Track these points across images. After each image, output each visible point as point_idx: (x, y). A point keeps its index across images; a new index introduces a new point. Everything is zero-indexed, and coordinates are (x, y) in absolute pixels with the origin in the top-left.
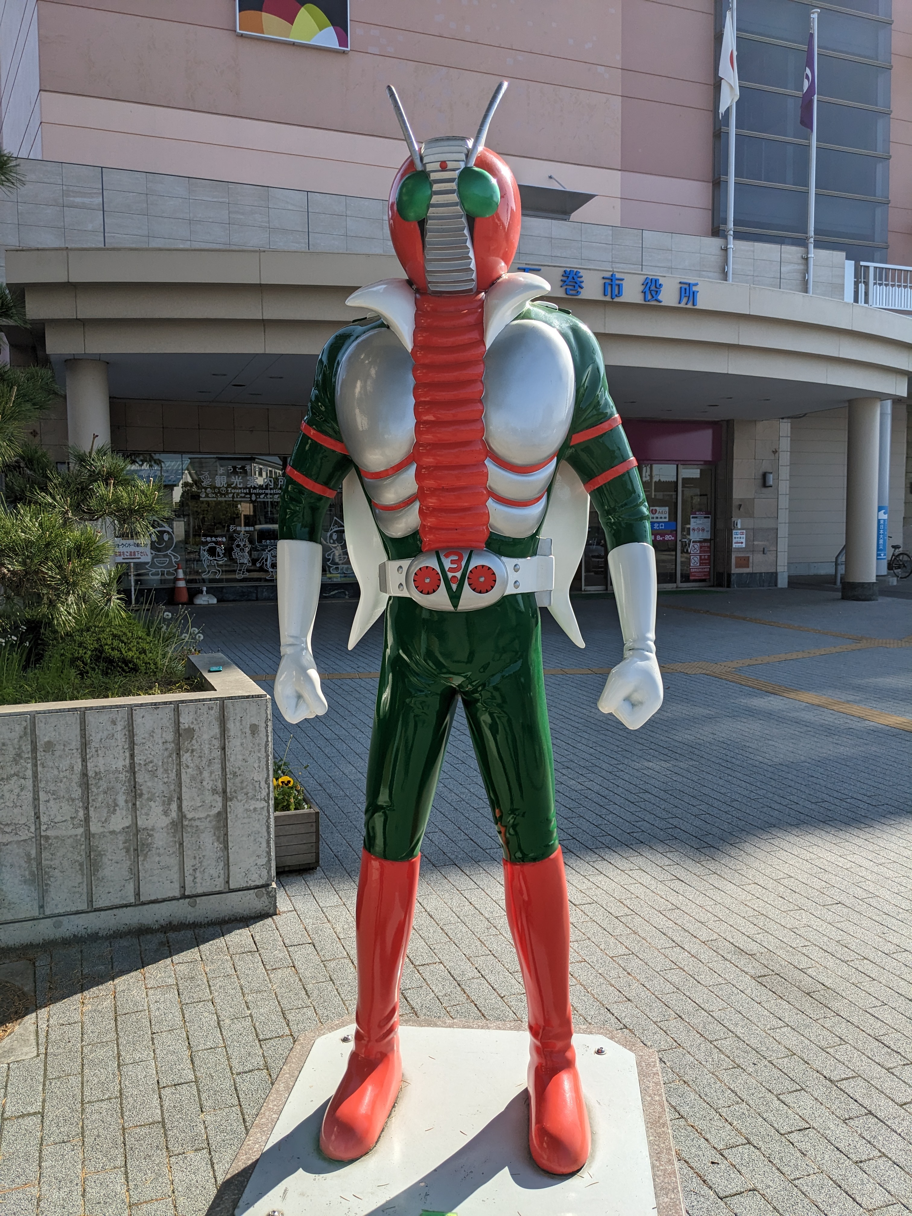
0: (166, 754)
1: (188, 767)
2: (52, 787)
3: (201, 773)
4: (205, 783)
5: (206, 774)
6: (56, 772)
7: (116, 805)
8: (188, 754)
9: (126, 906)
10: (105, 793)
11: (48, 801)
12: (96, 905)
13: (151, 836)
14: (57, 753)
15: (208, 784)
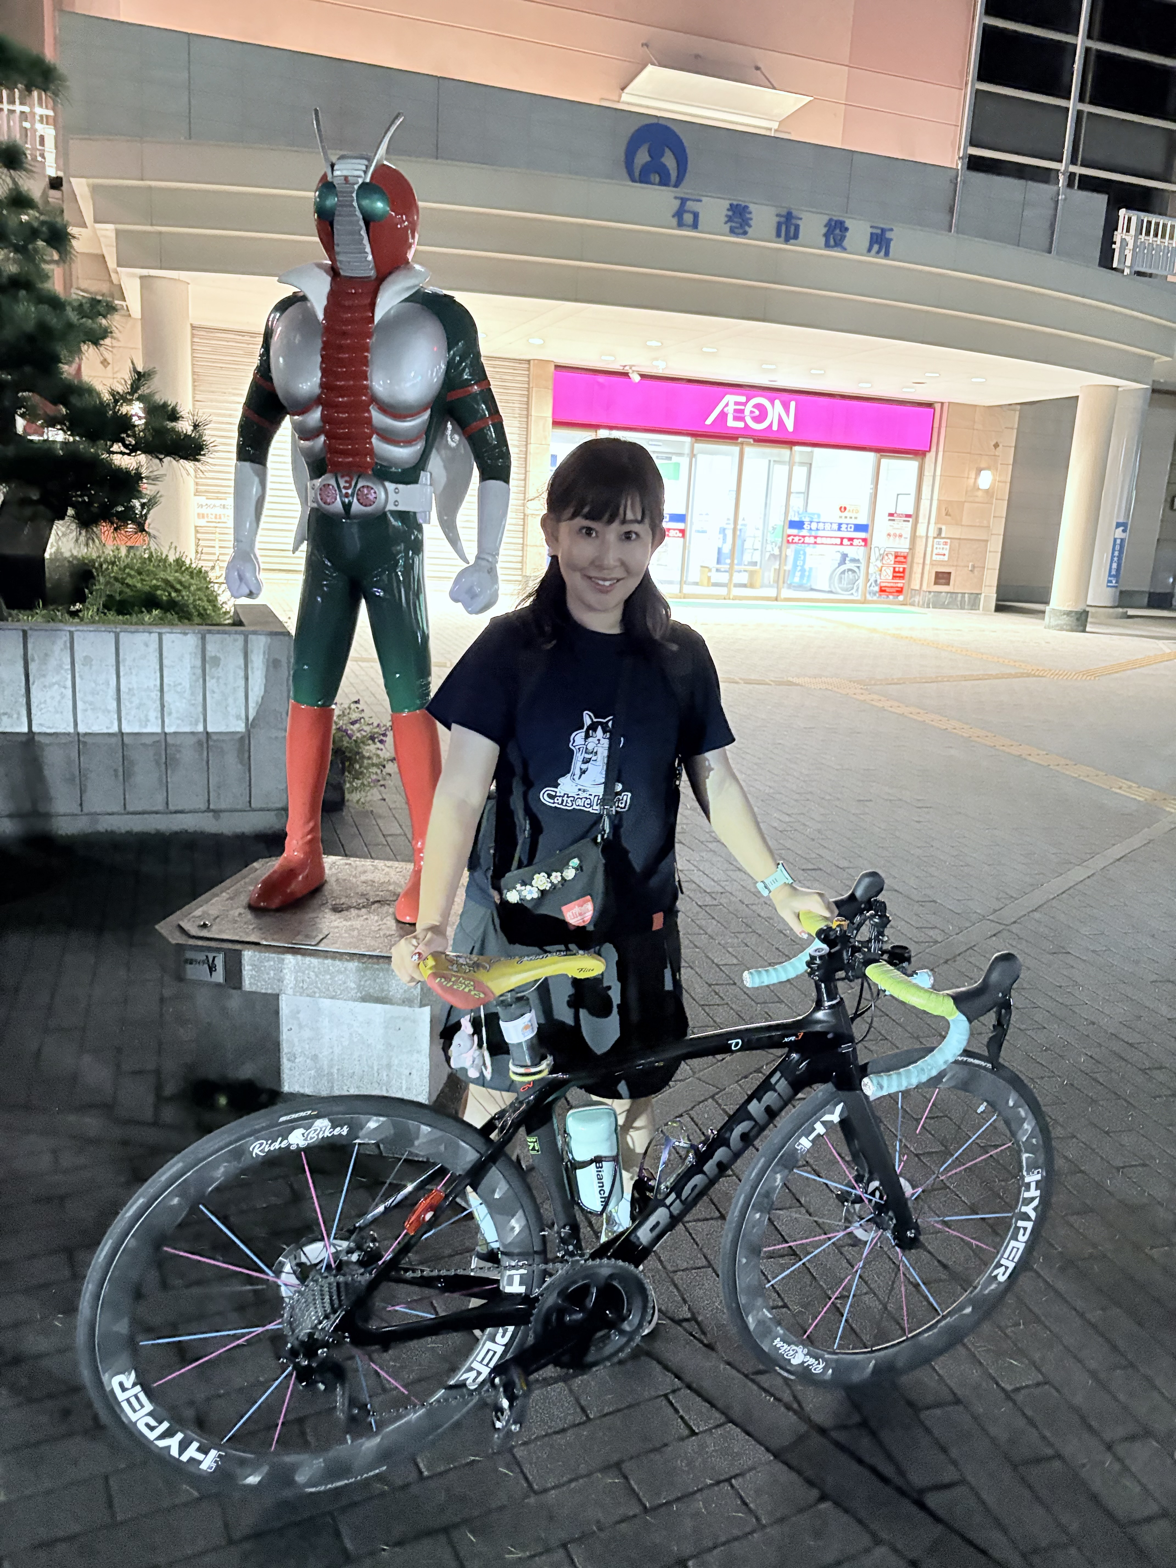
0: (194, 678)
1: (214, 692)
2: (89, 698)
3: (226, 699)
4: (229, 709)
5: (230, 700)
6: (93, 685)
7: (148, 720)
8: (214, 681)
9: (157, 813)
10: (138, 708)
11: (86, 710)
12: (130, 808)
13: (179, 751)
14: (94, 668)
15: (232, 710)
